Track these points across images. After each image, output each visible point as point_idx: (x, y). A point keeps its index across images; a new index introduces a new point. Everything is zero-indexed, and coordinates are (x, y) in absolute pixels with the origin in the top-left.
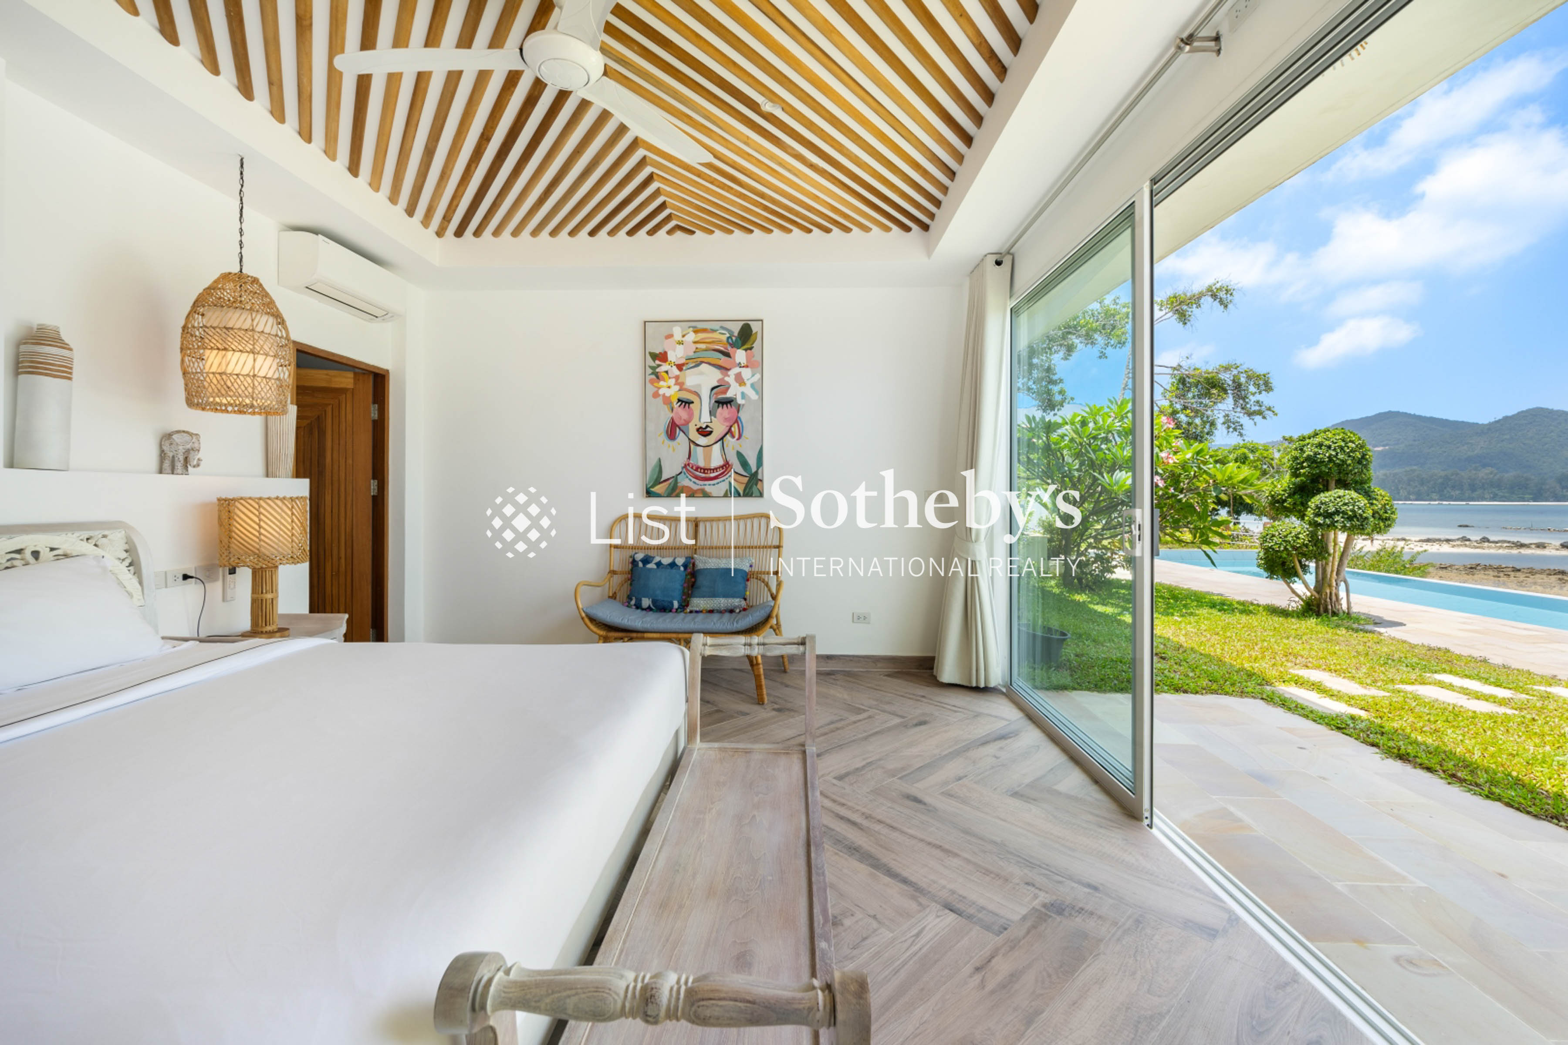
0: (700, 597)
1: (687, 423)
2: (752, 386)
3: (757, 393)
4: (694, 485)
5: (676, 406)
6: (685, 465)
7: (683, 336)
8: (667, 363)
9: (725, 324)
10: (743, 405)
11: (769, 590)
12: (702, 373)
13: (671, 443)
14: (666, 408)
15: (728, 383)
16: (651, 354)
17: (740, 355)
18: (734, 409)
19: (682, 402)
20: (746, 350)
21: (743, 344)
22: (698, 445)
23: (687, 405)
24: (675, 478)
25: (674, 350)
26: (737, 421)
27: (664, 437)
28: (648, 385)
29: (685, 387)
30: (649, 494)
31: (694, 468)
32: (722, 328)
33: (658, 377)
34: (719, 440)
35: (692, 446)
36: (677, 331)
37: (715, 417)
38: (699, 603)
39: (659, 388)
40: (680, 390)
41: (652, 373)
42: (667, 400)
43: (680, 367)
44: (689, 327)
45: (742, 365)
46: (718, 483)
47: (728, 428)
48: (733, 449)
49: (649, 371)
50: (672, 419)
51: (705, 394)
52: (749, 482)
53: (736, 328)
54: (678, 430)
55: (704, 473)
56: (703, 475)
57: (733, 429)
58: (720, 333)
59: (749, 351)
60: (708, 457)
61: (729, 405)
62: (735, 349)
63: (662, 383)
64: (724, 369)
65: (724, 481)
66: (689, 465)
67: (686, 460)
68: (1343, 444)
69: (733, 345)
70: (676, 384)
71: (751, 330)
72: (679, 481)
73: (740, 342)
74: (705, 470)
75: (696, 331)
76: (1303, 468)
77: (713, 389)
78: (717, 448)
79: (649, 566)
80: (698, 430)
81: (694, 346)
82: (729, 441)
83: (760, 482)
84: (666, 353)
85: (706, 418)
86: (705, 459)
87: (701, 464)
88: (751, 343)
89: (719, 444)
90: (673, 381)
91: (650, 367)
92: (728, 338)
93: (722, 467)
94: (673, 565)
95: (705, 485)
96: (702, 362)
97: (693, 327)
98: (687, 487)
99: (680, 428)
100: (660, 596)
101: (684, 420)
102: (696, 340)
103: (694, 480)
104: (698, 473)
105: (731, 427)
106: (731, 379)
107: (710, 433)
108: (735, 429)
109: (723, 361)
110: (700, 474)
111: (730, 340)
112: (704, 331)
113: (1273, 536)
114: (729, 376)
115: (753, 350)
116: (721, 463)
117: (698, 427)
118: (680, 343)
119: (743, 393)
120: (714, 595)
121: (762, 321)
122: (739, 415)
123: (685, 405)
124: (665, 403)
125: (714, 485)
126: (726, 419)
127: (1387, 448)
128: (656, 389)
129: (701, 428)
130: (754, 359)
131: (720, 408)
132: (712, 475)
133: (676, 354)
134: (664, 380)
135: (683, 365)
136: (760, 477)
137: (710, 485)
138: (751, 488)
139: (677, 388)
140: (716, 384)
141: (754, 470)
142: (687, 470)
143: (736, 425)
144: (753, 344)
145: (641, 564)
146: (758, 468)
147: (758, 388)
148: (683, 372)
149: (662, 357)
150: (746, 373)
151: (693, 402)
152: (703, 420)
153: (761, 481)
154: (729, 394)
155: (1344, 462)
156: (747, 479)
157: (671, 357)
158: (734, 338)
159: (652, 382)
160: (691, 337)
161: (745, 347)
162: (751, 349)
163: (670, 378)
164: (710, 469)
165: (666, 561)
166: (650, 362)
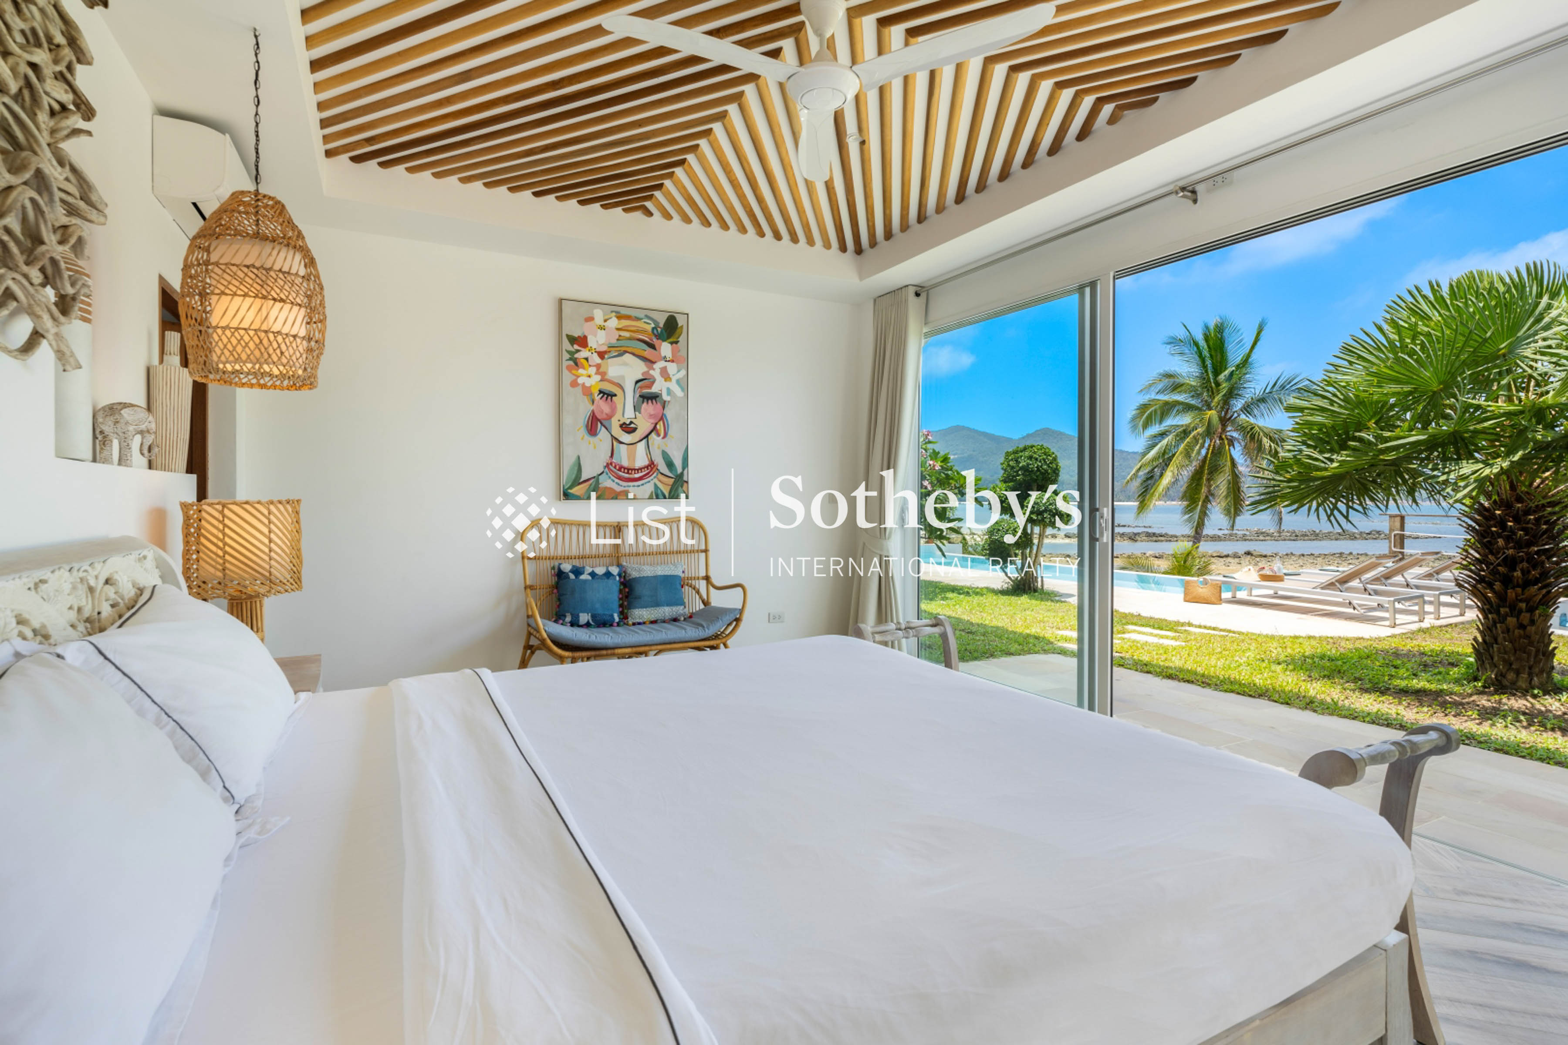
0: (642, 607)
1: (609, 417)
2: (678, 382)
3: (683, 390)
4: (617, 486)
5: (597, 398)
6: (607, 464)
7: (605, 321)
8: (587, 349)
9: (651, 314)
10: (669, 402)
11: (701, 597)
12: (625, 364)
13: (593, 439)
14: (586, 399)
15: (653, 377)
16: (568, 336)
17: (666, 348)
18: (659, 406)
19: (604, 393)
20: (672, 343)
21: (669, 337)
22: (621, 443)
23: (610, 397)
24: (596, 478)
25: (595, 336)
26: (662, 418)
27: (583, 432)
28: (566, 372)
29: (606, 377)
30: (567, 496)
31: (617, 467)
32: (647, 317)
33: (576, 364)
34: (644, 438)
35: (615, 443)
36: (599, 315)
37: (640, 413)
38: (640, 614)
39: (578, 377)
40: (601, 381)
41: (570, 359)
42: (587, 391)
43: (601, 355)
44: (612, 312)
45: (668, 359)
46: (643, 485)
47: (653, 426)
48: (659, 448)
49: (566, 356)
50: (593, 412)
51: (629, 387)
52: (675, 483)
53: (662, 320)
54: (599, 424)
55: (628, 473)
56: (627, 476)
57: (658, 426)
58: (645, 322)
59: (674, 345)
60: (632, 456)
61: (654, 401)
62: (660, 341)
63: (581, 371)
64: (650, 362)
65: (649, 482)
66: (611, 464)
67: (608, 458)
68: (1045, 457)
69: (658, 337)
70: (596, 374)
71: (677, 324)
72: (600, 481)
73: (665, 335)
74: (629, 470)
75: (620, 317)
76: (1019, 475)
77: (637, 382)
78: (642, 446)
79: (583, 577)
80: (621, 426)
81: (617, 333)
82: (654, 439)
83: (685, 484)
84: (585, 338)
85: (629, 413)
86: (629, 458)
87: (625, 463)
88: (677, 336)
89: (644, 442)
90: (593, 370)
91: (568, 352)
92: (653, 329)
93: (647, 467)
94: (608, 574)
95: (630, 486)
96: (626, 352)
97: (617, 312)
98: (610, 488)
99: (601, 424)
100: (600, 611)
101: (607, 414)
102: (620, 326)
103: (617, 480)
104: (621, 473)
105: (656, 424)
106: (656, 373)
107: (635, 430)
108: (660, 426)
109: (648, 352)
110: (623, 474)
111: (655, 331)
112: (628, 317)
113: (999, 530)
114: (654, 369)
115: (679, 344)
116: (646, 463)
117: (621, 422)
118: (602, 328)
119: (668, 389)
120: (657, 604)
121: (687, 314)
122: (665, 412)
123: (607, 398)
124: (584, 394)
125: (639, 486)
126: (651, 416)
127: (956, 456)
128: (574, 377)
129: (624, 423)
130: (679, 354)
131: (645, 404)
132: (637, 476)
133: (598, 340)
134: (583, 368)
135: (605, 352)
136: (685, 478)
137: (634, 486)
138: (677, 489)
139: (598, 378)
140: (641, 377)
141: (679, 470)
142: (609, 469)
143: (661, 423)
144: (678, 338)
145: (572, 576)
146: (683, 469)
147: (684, 384)
148: (605, 360)
149: (582, 341)
150: (672, 368)
151: (615, 395)
152: (626, 416)
153: (687, 482)
154: (655, 389)
155: (1046, 471)
156: (673, 480)
157: (592, 342)
158: (659, 330)
159: (569, 368)
160: (614, 323)
161: (671, 340)
162: (677, 342)
163: (590, 366)
164: (635, 470)
165: (600, 571)
166: (567, 345)
